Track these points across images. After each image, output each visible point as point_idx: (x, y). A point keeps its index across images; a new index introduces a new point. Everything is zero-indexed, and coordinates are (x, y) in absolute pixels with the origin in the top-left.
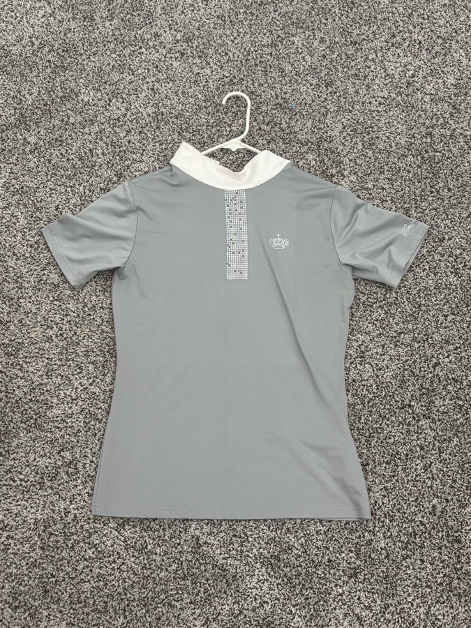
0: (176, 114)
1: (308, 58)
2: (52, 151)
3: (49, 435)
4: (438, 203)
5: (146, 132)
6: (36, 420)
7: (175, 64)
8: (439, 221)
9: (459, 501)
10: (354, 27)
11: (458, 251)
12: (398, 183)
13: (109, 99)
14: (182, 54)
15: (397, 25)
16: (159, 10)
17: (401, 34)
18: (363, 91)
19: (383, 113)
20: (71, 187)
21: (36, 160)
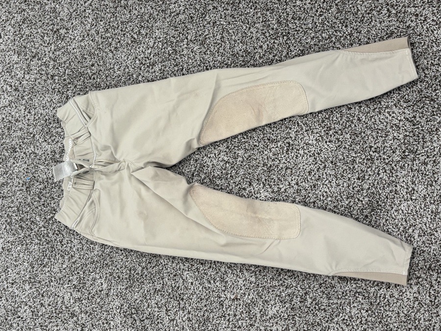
0: (30, 267)
4: (102, 74)
5: (42, 292)
8: (115, 75)
11: (137, 62)
13: (18, 318)
18: (20, 125)
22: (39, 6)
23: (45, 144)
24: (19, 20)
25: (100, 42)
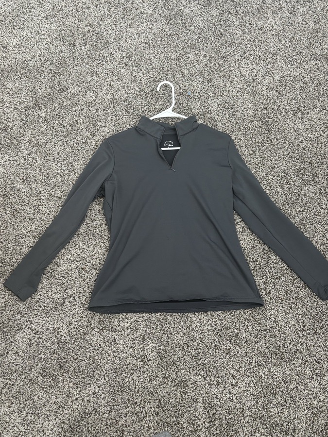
0: (124, 99)
1: (197, 66)
2: (55, 122)
3: (59, 281)
4: (271, 147)
5: (107, 110)
6: (51, 273)
7: (123, 71)
8: (272, 157)
9: (285, 311)
10: (222, 48)
12: (249, 136)
13: (86, 91)
14: (126, 65)
15: (247, 46)
16: (112, 40)
17: (249, 52)
18: (228, 85)
19: (240, 97)
20: (66, 142)
21: (45, 127)
22: (317, 94)
23: (217, 105)
24: (305, 79)
25: (294, 144)
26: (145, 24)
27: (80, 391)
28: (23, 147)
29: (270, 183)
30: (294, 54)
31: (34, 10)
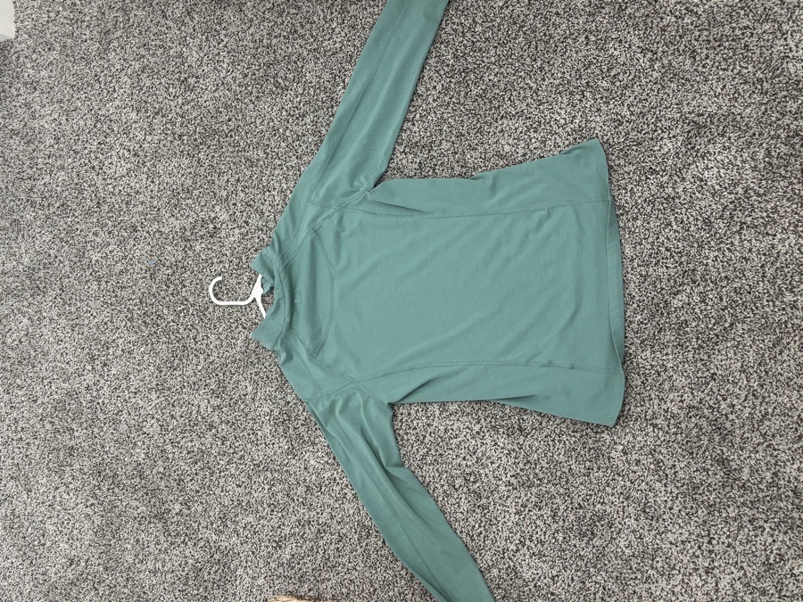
0: (157, 372)
1: (111, 248)
2: (188, 489)
4: (241, 130)
5: (173, 401)
7: (114, 371)
8: (257, 130)
10: (84, 204)
11: (284, 113)
12: (223, 167)
13: (143, 434)
14: (105, 365)
15: (83, 164)
16: (66, 385)
17: (92, 161)
18: (141, 198)
19: (161, 179)
20: (220, 472)
21: (196, 504)
22: (161, 51)
23: (173, 219)
24: (137, 69)
25: (238, 91)
26: (43, 329)
27: (619, 474)
28: (227, 544)
29: (298, 136)
30: (97, 86)
31: (17, 510)
